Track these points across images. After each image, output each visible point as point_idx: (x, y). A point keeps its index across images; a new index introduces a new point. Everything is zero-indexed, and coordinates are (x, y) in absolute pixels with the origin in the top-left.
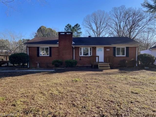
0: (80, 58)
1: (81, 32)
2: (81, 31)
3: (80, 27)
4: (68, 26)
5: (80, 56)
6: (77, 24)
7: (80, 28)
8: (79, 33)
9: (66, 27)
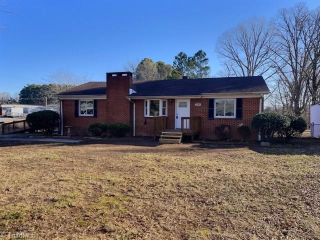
0: (146, 120)
1: (207, 68)
2: (207, 65)
3: (206, 57)
4: (179, 57)
5: (145, 116)
6: (200, 51)
7: (206, 59)
8: (203, 68)
9: (176, 58)
